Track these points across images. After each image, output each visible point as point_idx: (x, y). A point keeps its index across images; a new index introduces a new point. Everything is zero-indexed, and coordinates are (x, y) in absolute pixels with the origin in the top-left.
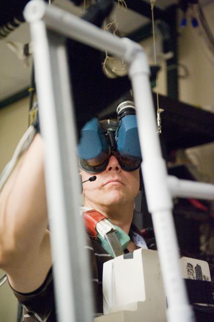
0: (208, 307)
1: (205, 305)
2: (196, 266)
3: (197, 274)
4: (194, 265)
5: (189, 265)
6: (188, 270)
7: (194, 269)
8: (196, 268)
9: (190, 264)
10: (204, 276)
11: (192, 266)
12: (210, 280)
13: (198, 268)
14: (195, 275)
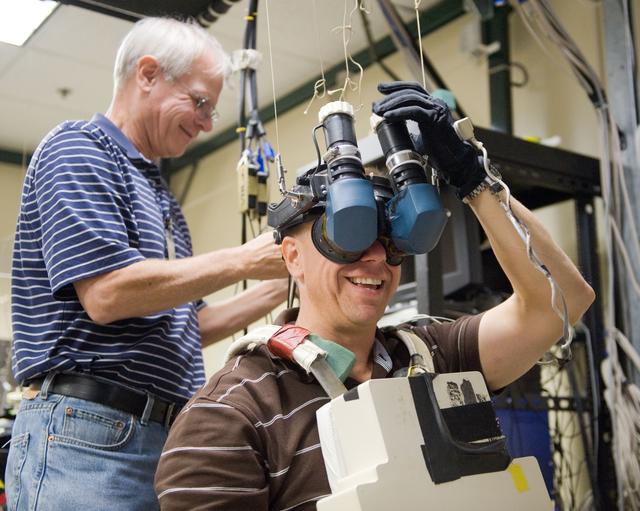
0: (493, 442)
1: (487, 440)
2: (461, 382)
3: (465, 396)
4: (459, 383)
5: (451, 385)
6: (451, 394)
7: (460, 389)
8: (462, 386)
9: (451, 383)
10: (478, 396)
11: (455, 385)
12: (488, 399)
13: (467, 385)
14: (462, 398)
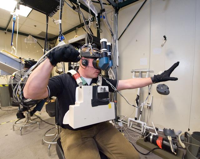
0: (107, 99)
2: (104, 88)
5: (101, 88)
10: (106, 91)
14: (103, 91)
